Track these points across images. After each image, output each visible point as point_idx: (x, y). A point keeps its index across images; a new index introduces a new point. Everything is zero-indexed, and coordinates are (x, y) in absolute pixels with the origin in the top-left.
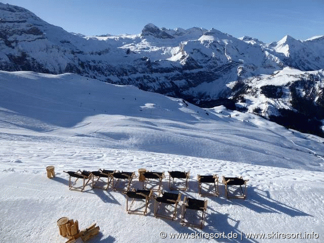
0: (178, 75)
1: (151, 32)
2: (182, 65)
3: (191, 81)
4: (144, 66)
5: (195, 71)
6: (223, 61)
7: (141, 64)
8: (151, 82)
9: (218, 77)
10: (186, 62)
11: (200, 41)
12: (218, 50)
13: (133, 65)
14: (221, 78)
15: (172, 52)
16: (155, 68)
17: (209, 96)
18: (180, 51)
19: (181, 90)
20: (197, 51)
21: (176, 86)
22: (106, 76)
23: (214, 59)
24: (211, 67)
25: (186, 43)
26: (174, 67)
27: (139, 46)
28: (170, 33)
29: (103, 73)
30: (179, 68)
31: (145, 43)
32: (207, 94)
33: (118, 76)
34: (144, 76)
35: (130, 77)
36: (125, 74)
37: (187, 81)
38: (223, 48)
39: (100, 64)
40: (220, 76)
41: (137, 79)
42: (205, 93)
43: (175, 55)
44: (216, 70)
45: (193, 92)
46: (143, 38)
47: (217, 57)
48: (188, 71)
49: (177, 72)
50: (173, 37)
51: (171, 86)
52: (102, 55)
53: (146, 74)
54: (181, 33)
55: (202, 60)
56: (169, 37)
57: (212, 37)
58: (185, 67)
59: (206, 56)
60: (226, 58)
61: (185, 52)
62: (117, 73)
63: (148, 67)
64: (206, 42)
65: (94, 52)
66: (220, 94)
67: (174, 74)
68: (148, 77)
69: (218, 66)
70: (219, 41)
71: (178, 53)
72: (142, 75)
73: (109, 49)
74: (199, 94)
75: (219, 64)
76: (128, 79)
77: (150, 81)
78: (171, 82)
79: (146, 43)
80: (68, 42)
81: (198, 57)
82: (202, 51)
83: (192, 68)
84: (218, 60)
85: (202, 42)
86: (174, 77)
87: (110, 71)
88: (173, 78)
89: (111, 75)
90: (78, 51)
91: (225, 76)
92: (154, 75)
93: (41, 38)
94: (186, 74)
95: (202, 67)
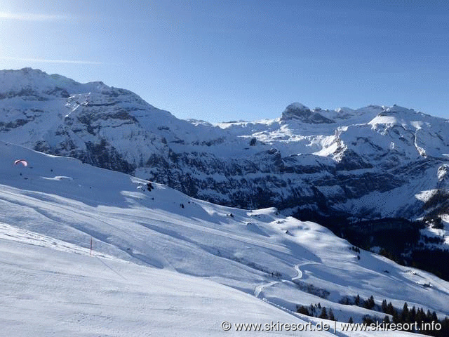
0: (327, 177)
1: (296, 115)
2: (335, 163)
3: (350, 188)
4: (270, 163)
5: (357, 172)
6: (411, 156)
7: (266, 159)
8: (278, 186)
9: (400, 183)
10: (343, 158)
11: (371, 126)
12: (401, 138)
13: (252, 160)
14: (405, 186)
15: (323, 143)
16: (289, 166)
17: (379, 215)
18: (335, 141)
19: (330, 201)
20: (364, 141)
21: (322, 195)
22: (208, 174)
23: (393, 153)
24: (387, 167)
25: (345, 129)
26: (322, 165)
27: (274, 135)
28: (327, 116)
29: (204, 170)
30: (330, 168)
31: (285, 130)
32: (377, 211)
33: (226, 175)
34: (268, 177)
35: (245, 177)
36: (237, 173)
37: (344, 187)
38: (412, 136)
39: (204, 157)
40: (404, 181)
41: (256, 181)
42: (374, 209)
43: (327, 147)
44: (396, 172)
45: (353, 206)
46: (283, 124)
47: (400, 151)
48: (345, 173)
49: (327, 173)
50: (332, 122)
51: (313, 194)
52: (212, 146)
53: (272, 175)
54: (348, 115)
55: (371, 155)
56: (326, 120)
57: (392, 118)
58: (340, 166)
59: (380, 149)
60: (418, 151)
61: (342, 142)
62: (226, 170)
63: (276, 164)
64: (380, 126)
65: (201, 141)
66: (400, 211)
67: (319, 175)
68: (273, 179)
69: (402, 166)
70: (403, 125)
71: (332, 144)
72: (264, 175)
73: (224, 138)
74: (363, 210)
75: (403, 162)
76: (241, 181)
77: (276, 185)
78: (313, 188)
79: (287, 130)
80: (168, 129)
81: (363, 150)
82: (372, 140)
83: (353, 167)
84: (401, 155)
85: (374, 127)
86: (320, 181)
87: (215, 168)
88: (319, 183)
89: (217, 174)
90: (177, 140)
91: (413, 182)
92: (285, 177)
93: (128, 123)
94: (342, 177)
95: (370, 166)
